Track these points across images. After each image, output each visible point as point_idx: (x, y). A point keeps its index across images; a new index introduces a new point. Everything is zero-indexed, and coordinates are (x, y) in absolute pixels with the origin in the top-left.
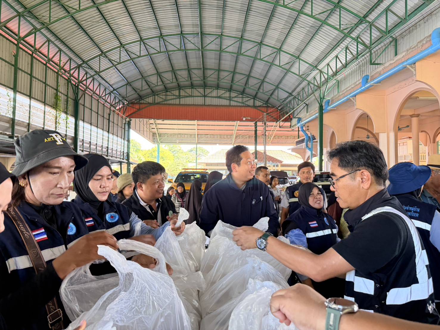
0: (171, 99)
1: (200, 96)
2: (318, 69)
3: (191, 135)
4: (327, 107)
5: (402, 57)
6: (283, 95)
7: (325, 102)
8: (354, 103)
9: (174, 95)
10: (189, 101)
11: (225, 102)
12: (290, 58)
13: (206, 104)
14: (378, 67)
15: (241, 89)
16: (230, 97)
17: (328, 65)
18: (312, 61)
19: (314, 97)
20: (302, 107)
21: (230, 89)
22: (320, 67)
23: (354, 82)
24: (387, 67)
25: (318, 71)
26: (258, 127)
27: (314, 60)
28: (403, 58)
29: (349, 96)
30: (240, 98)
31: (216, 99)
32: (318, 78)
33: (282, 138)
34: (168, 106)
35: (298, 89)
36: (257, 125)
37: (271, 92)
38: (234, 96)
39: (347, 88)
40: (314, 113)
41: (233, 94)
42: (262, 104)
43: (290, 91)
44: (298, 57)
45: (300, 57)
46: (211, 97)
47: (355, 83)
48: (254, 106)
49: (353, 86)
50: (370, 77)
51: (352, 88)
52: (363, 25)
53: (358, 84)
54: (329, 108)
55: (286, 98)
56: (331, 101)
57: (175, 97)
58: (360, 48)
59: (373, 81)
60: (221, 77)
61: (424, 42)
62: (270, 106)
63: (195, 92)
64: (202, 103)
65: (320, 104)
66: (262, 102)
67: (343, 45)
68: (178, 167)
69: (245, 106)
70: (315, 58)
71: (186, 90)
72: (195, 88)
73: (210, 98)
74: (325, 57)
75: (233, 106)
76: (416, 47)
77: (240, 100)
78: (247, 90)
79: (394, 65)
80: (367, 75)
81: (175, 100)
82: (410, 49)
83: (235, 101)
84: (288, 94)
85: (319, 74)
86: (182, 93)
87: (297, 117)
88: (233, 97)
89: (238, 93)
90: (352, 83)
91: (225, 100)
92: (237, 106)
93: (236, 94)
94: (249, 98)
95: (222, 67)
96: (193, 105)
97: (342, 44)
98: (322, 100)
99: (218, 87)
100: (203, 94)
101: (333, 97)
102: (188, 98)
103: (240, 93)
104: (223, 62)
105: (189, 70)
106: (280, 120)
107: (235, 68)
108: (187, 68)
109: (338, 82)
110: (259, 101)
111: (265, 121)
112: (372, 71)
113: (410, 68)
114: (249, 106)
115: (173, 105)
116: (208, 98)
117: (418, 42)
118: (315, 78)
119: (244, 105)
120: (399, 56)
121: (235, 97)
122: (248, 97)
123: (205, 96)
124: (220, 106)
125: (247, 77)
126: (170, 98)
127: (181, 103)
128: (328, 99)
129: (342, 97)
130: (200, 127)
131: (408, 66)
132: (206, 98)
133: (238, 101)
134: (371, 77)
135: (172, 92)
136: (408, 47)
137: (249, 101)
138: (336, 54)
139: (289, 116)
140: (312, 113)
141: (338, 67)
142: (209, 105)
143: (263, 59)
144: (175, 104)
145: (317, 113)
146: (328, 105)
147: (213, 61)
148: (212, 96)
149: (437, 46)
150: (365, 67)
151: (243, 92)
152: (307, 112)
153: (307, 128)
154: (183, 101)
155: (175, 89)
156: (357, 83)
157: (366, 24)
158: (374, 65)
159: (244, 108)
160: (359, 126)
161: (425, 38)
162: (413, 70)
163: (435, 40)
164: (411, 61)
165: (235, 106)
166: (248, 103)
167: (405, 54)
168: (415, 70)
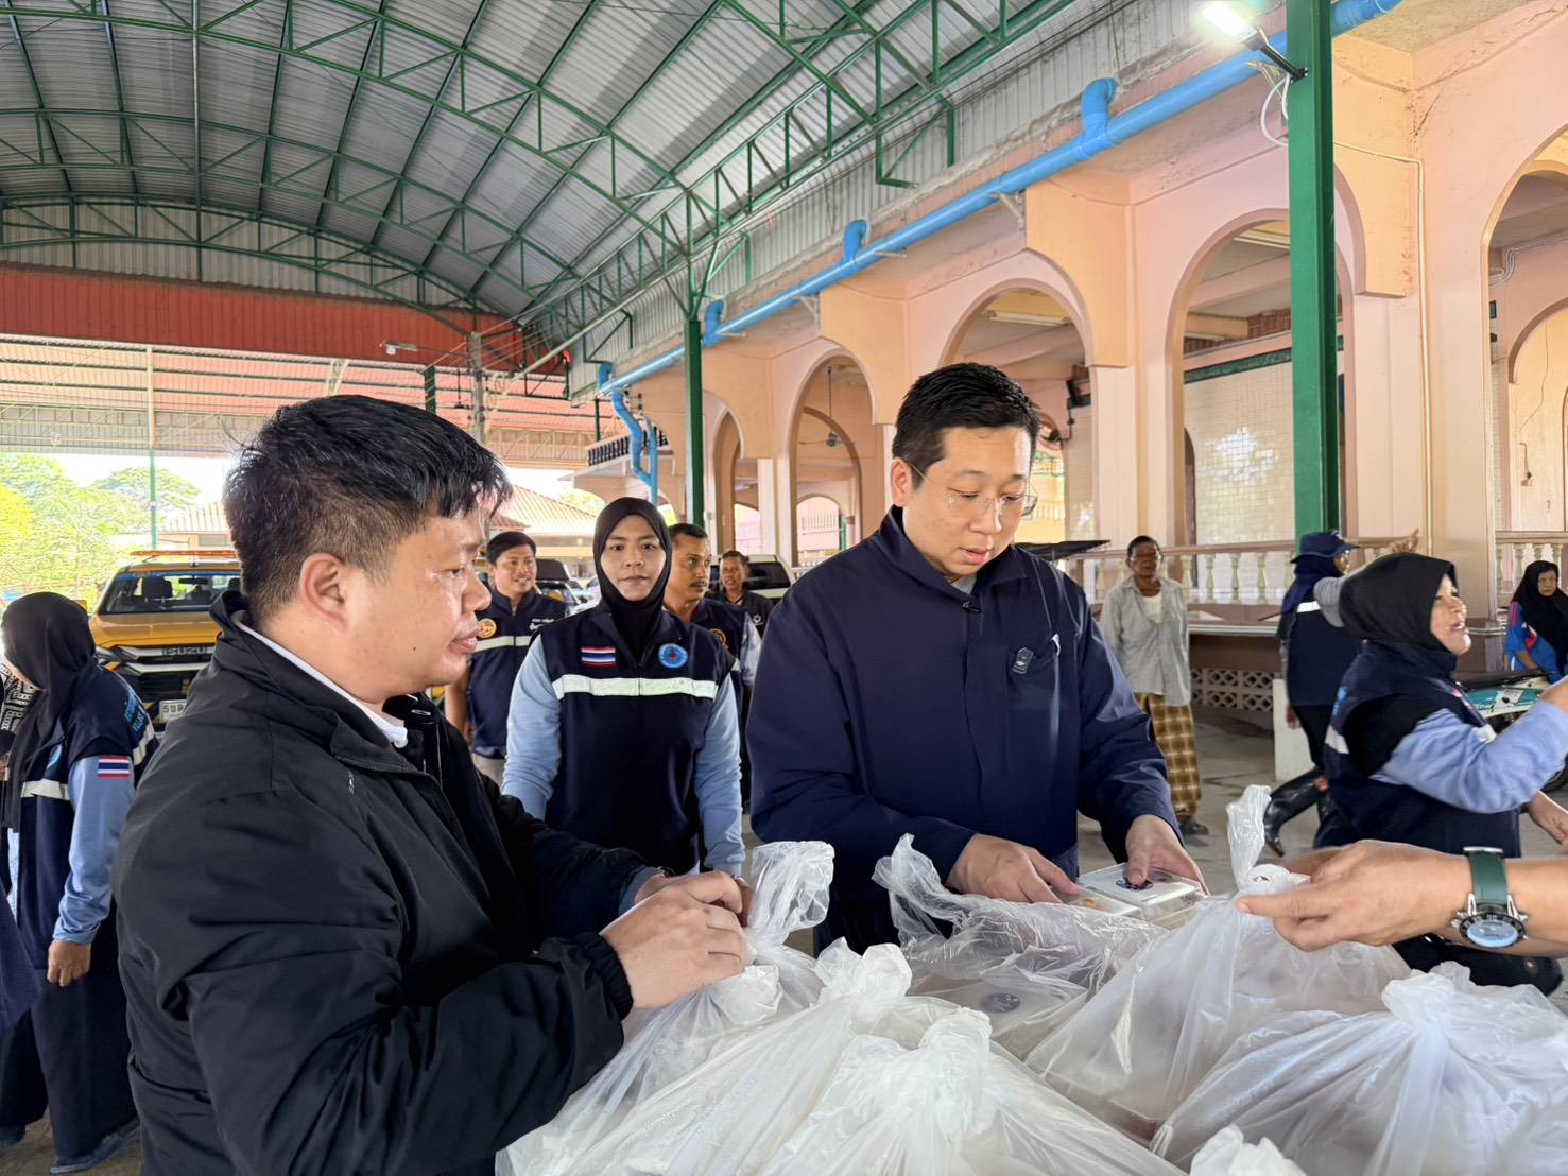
0: (30, 244)
1: (177, 244)
2: (678, 184)
3: (122, 414)
4: (714, 329)
5: (982, 167)
6: (541, 272)
7: (708, 308)
8: (812, 318)
9: (44, 227)
10: (122, 258)
11: (301, 279)
12: (574, 128)
13: (205, 279)
14: (896, 197)
15: (366, 228)
16: (317, 258)
17: (718, 170)
18: (657, 153)
19: (663, 286)
20: (610, 325)
21: (318, 227)
22: (688, 176)
23: (810, 244)
24: (929, 196)
25: (677, 192)
26: (437, 392)
27: (667, 148)
28: (984, 170)
29: (798, 291)
30: (361, 267)
31: (256, 260)
32: (678, 217)
33: (521, 438)
34: (12, 273)
35: (600, 255)
36: (433, 382)
37: (490, 255)
38: (333, 256)
39: (784, 264)
40: (660, 350)
41: (330, 249)
42: (453, 298)
43: (568, 260)
44: (607, 129)
45: (616, 131)
46: (231, 250)
47: (816, 246)
48: (422, 305)
49: (807, 257)
50: (869, 229)
51: (806, 263)
52: (850, 38)
53: (827, 252)
54: (722, 331)
55: (549, 284)
56: (729, 306)
57: (47, 235)
58: (839, 119)
59: (885, 241)
60: (278, 169)
61: (1054, 123)
62: (487, 309)
63: (153, 222)
64: (189, 274)
65: (687, 314)
66: (452, 289)
67: (776, 103)
68: (59, 551)
69: (385, 302)
70: (672, 139)
71: (106, 207)
72: (153, 206)
73: (225, 254)
74: (710, 139)
75: (329, 296)
76: (1027, 138)
77: (361, 274)
78: (394, 237)
79: (952, 193)
80: (856, 221)
81: (48, 249)
82: (1007, 141)
83: (338, 276)
84: (560, 269)
85: (684, 202)
86: (87, 220)
87: (598, 357)
88: (330, 261)
89: (352, 244)
90: (804, 248)
91: (295, 269)
92: (348, 298)
93: (343, 251)
94: (399, 272)
95: (286, 128)
96: (145, 277)
97: (770, 101)
98: (696, 299)
99: (260, 211)
100: (194, 236)
101: (733, 294)
102: (117, 246)
103: (360, 247)
104: (288, 105)
105: (125, 117)
106: (525, 367)
107: (343, 140)
108: (117, 108)
109: (748, 242)
110: (440, 286)
111: (478, 364)
112: (875, 206)
113: (1010, 205)
114: (398, 302)
115: (41, 268)
116: (214, 252)
117: (1034, 122)
118: (665, 216)
119: (381, 296)
120: (959, 170)
121: (339, 261)
122: (395, 267)
123: (200, 245)
124: (272, 290)
125: (395, 183)
126: (24, 238)
127: (82, 264)
128: (717, 298)
129: (766, 293)
130: (169, 381)
131: (1003, 197)
132: (204, 251)
133: (353, 276)
134: (873, 227)
135: (35, 211)
136: (1001, 135)
137: (399, 283)
138: (747, 136)
139: (561, 355)
140: (655, 347)
141: (755, 181)
142: (220, 285)
143: (474, 115)
144: (53, 269)
145: (678, 347)
146: (719, 323)
147: (246, 94)
148: (236, 245)
149: (1099, 138)
150: (845, 193)
151: (372, 245)
152: (631, 346)
153: (636, 402)
154: (90, 256)
155: (48, 201)
156: (824, 247)
157: (861, 35)
158: (884, 187)
159: (377, 307)
160: (807, 405)
161: (1055, 110)
162: (1016, 212)
163: (1093, 118)
164: (1012, 181)
165: (338, 297)
166: (396, 290)
167: (991, 157)
168: (1024, 214)
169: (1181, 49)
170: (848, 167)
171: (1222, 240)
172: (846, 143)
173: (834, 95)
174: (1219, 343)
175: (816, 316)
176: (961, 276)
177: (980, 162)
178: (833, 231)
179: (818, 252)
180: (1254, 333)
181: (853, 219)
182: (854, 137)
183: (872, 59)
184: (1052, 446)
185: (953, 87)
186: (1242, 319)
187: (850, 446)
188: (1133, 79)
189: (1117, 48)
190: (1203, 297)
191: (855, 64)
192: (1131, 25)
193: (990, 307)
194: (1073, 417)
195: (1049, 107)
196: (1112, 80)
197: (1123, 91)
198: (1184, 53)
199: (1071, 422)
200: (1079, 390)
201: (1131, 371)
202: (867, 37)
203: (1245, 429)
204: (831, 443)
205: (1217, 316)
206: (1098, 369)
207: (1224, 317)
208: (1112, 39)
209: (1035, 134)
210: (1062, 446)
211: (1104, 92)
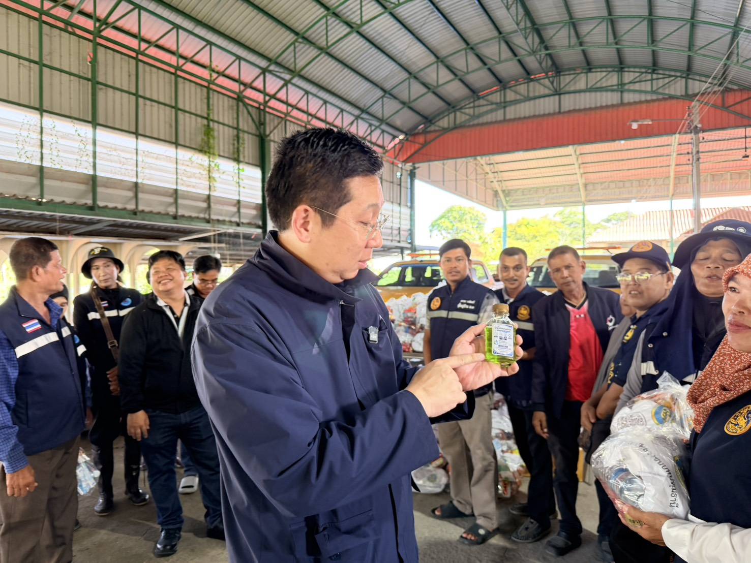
0: (487, 112)
1: (549, 96)
9: (492, 104)
10: (525, 109)
11: (611, 98)
13: (562, 110)
16: (621, 84)
21: (620, 66)
30: (647, 82)
31: (588, 94)
38: (631, 80)
41: (629, 77)
46: (575, 92)
48: (688, 96)
62: (735, 87)
63: (537, 89)
64: (555, 110)
69: (664, 99)
71: (518, 87)
72: (538, 80)
73: (572, 95)
75: (629, 104)
77: (647, 86)
78: (665, 59)
81: (494, 114)
83: (635, 91)
86: (510, 95)
88: (629, 83)
89: (637, 70)
91: (609, 94)
93: (637, 75)
96: (534, 116)
99: (589, 66)
100: (556, 89)
102: (522, 104)
103: (646, 70)
105: (504, 37)
107: (609, 7)
108: (497, 33)
110: (699, 80)
114: (671, 97)
115: (491, 123)
116: (566, 95)
119: (660, 97)
121: (634, 82)
122: (670, 76)
123: (560, 93)
124: (596, 108)
126: (484, 111)
127: (508, 117)
132: (562, 96)
133: (642, 89)
135: (489, 98)
137: (672, 86)
142: (569, 112)
144: (496, 122)
148: (577, 88)
151: (654, 66)
154: (511, 112)
159: (656, 104)
165: (635, 103)
166: (671, 91)
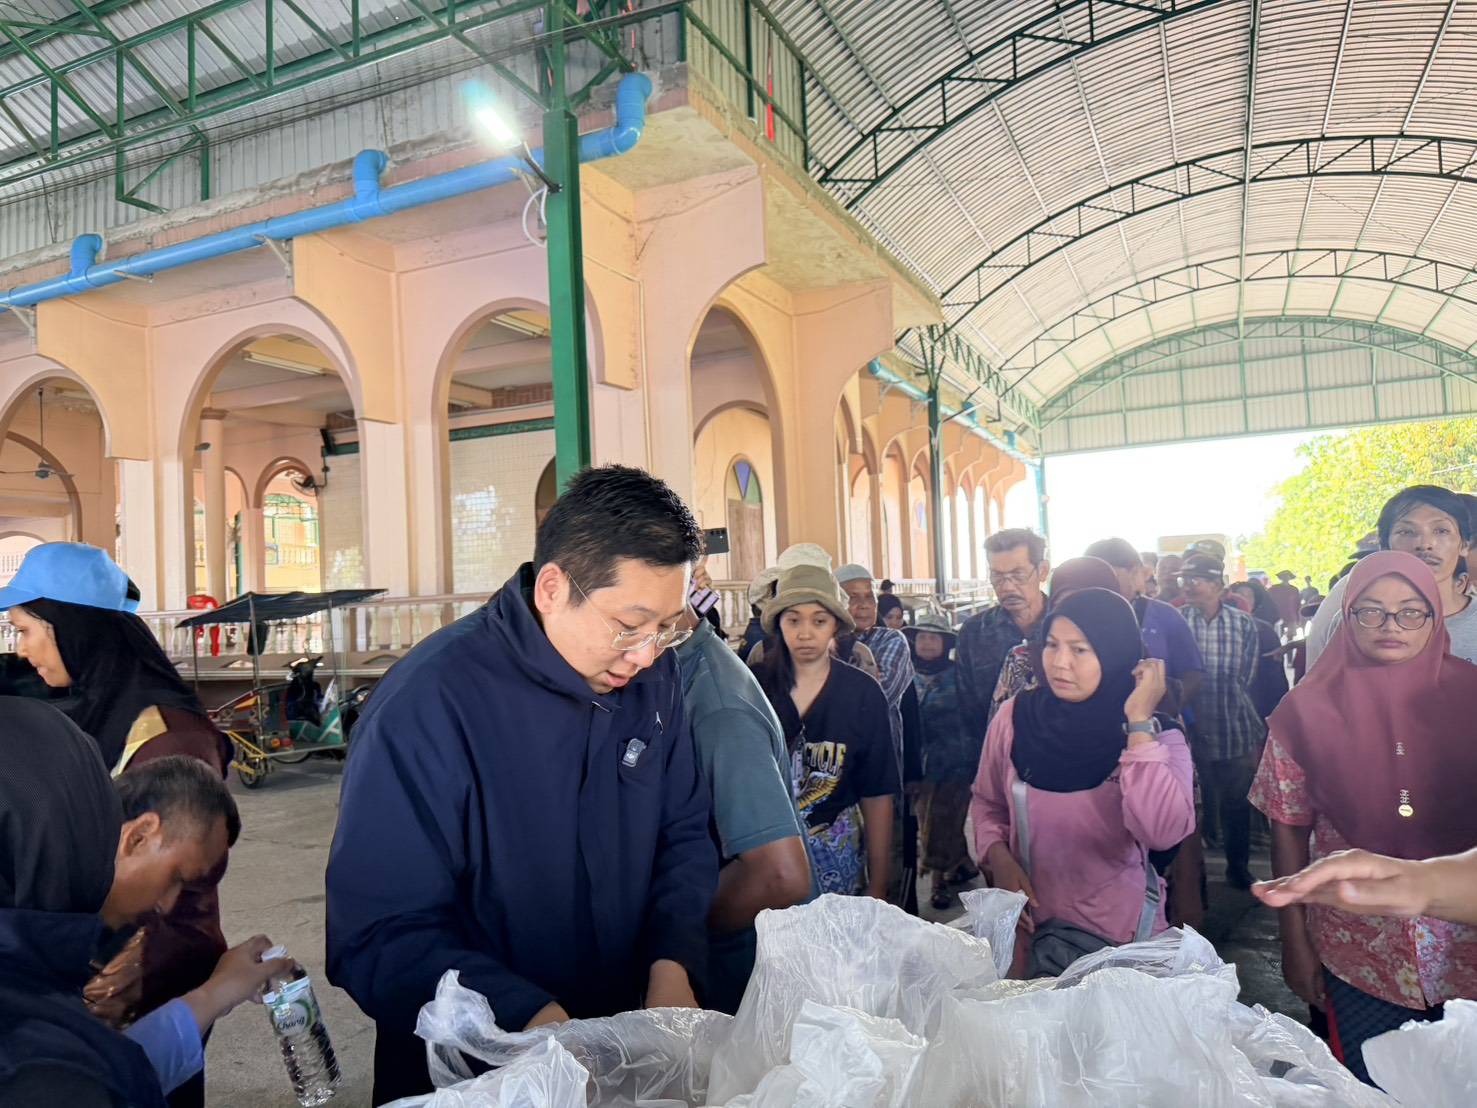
5: (243, 207)
8: (26, 332)
23: (22, 250)
24: (181, 225)
28: (245, 210)
29: (7, 299)
47: (29, 254)
49: (20, 264)
50: (104, 246)
51: (16, 270)
52: (83, 38)
53: (48, 262)
58: (65, 121)
59: (128, 262)
61: (323, 180)
76: (294, 189)
79: (209, 227)
80: (87, 235)
82: (272, 187)
90: (13, 253)
112: (111, 224)
113: (276, 251)
117: (302, 175)
120: (216, 206)
131: (269, 242)
134: (110, 245)
136: (263, 180)
149: (371, 204)
150: (71, 203)
156: (44, 256)
157: (99, 39)
158: (122, 205)
160: (12, 429)
161: (324, 168)
162: (282, 259)
163: (364, 185)
164: (279, 228)
167: (255, 200)
168: (291, 262)
169: (448, 141)
170: (76, 178)
171: (480, 320)
172: (74, 149)
173: (61, 94)
174: (466, 409)
175: (32, 329)
176: (214, 312)
177: (242, 203)
178: (54, 241)
179: (35, 260)
180: (496, 404)
181: (81, 232)
182: (84, 145)
183: (114, 70)
184: (306, 491)
185: (209, 122)
186: (487, 390)
187: (67, 479)
188: (402, 157)
189: (385, 125)
190: (465, 365)
191: (89, 68)
192: (398, 107)
193: (247, 348)
194: (328, 464)
195: (316, 165)
196: (382, 153)
197: (394, 166)
198: (451, 144)
199: (326, 469)
200: (334, 440)
201: (399, 427)
202: (107, 43)
203: (491, 488)
204: (43, 474)
205: (466, 385)
206: (366, 422)
207: (472, 387)
208: (380, 115)
209: (302, 187)
210: (317, 493)
211: (376, 161)
